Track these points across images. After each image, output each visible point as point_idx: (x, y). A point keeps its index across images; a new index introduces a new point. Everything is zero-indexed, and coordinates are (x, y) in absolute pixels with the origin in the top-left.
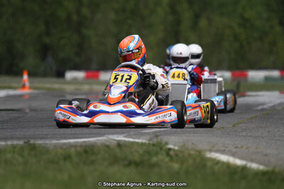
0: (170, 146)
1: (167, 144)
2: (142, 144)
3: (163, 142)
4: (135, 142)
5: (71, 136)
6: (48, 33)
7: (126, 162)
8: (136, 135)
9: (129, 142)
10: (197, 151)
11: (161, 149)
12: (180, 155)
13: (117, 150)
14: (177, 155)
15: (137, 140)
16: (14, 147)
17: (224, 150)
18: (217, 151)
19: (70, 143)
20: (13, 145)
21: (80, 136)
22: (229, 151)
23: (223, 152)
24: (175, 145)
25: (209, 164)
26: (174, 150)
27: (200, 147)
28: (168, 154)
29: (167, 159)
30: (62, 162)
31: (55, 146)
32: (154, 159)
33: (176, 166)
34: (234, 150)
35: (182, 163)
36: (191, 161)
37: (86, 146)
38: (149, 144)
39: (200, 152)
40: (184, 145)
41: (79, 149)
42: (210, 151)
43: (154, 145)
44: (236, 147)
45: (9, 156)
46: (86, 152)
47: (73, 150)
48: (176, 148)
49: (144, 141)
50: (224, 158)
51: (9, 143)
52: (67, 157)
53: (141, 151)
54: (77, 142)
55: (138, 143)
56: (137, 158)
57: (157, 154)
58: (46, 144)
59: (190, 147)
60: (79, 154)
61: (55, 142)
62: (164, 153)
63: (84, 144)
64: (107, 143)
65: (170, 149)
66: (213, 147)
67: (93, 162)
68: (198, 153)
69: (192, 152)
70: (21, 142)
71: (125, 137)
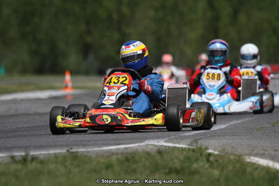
0: (210, 151)
1: (207, 148)
2: (183, 149)
3: (203, 148)
4: (175, 147)
5: (113, 142)
6: (89, 32)
7: (167, 170)
8: (176, 139)
9: (169, 147)
10: (236, 155)
11: (201, 154)
12: (221, 161)
13: (158, 157)
14: (217, 161)
15: (178, 145)
16: (56, 156)
17: (264, 154)
18: (256, 155)
19: (111, 150)
20: (55, 154)
21: (121, 142)
22: (268, 154)
23: (262, 156)
24: (215, 150)
25: (249, 169)
26: (214, 155)
27: (240, 151)
28: (208, 160)
29: (207, 166)
30: (104, 172)
31: (97, 153)
32: (195, 166)
33: (216, 173)
34: (273, 153)
35: (222, 170)
36: (231, 167)
37: (127, 153)
38: (189, 149)
39: (240, 156)
40: (224, 150)
41: (120, 156)
42: (250, 155)
43: (193, 151)
44: (276, 150)
45: (52, 167)
46: (127, 160)
47: (114, 158)
48: (216, 153)
49: (184, 146)
50: (263, 162)
51: (52, 152)
52: (109, 166)
53: (182, 158)
54: (119, 149)
55: (179, 148)
56: (177, 165)
57: (197, 160)
58: (88, 152)
59: (230, 151)
60: (120, 163)
61: (97, 149)
62: (204, 159)
63: (125, 151)
64: (148, 150)
65: (210, 155)
66: (253, 150)
67: (134, 171)
68: (237, 158)
69: (232, 157)
70: (64, 151)
71: (165, 141)
